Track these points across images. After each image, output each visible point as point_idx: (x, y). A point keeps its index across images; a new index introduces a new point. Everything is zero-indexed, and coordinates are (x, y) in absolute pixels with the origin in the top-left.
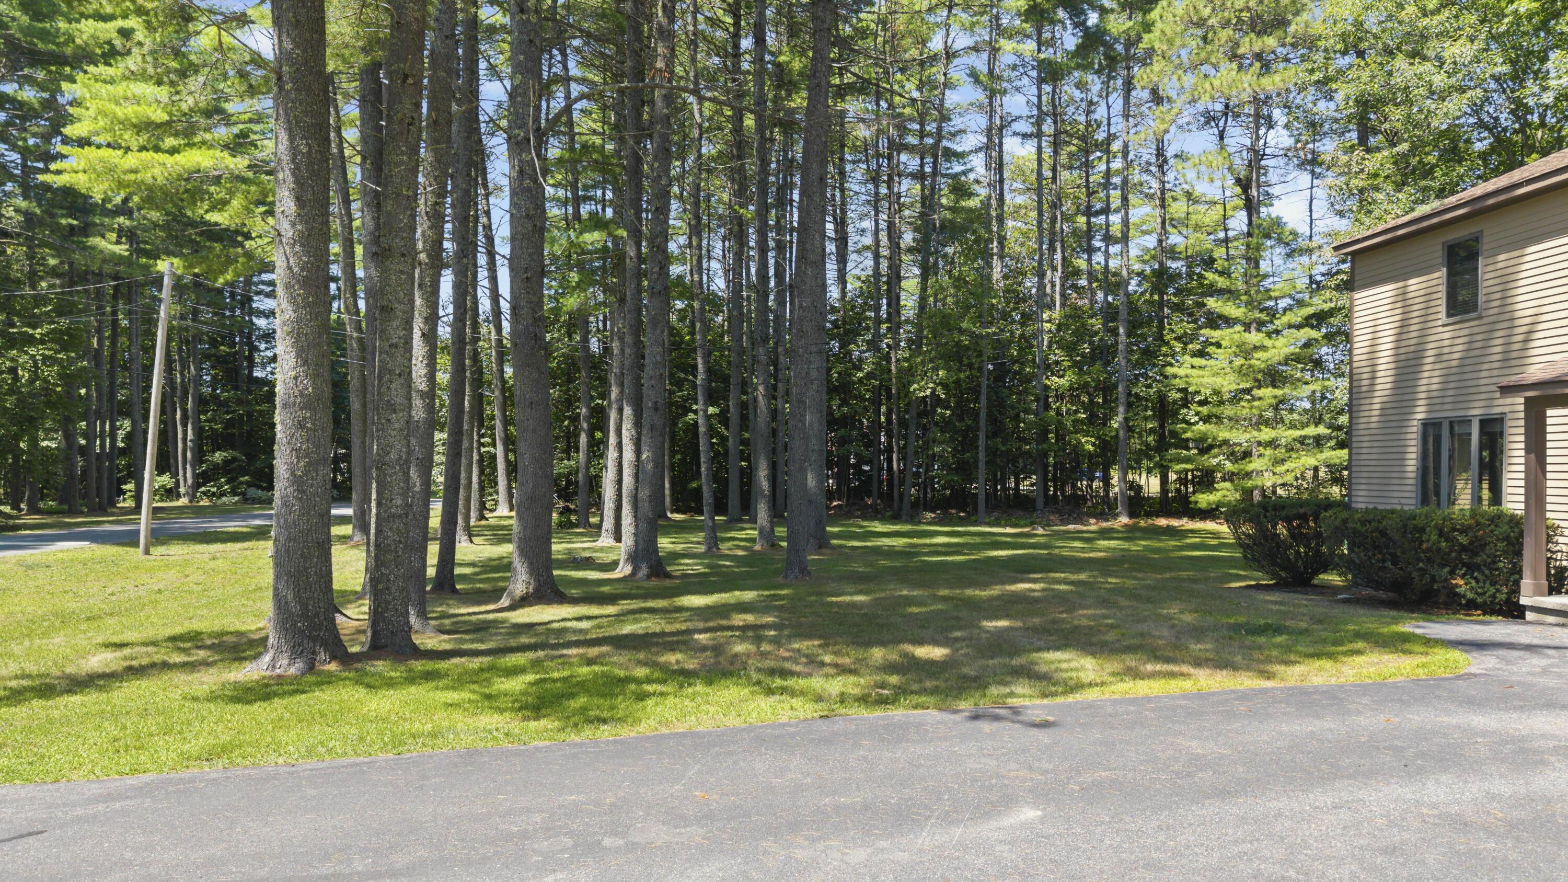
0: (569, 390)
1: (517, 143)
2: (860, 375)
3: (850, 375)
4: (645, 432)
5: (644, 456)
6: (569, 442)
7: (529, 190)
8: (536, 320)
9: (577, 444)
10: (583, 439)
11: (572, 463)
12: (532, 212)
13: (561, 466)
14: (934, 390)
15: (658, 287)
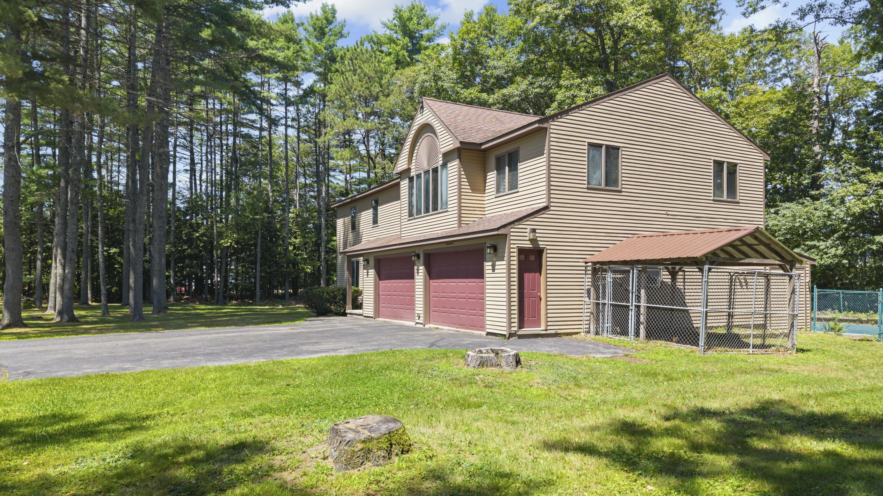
0: (31, 238)
1: (9, 148)
2: (197, 235)
3: (192, 235)
4: (67, 261)
5: (67, 271)
6: (30, 266)
7: (13, 166)
8: (15, 217)
9: (35, 267)
10: (39, 263)
11: (32, 276)
12: (15, 175)
13: (27, 278)
14: (231, 243)
15: (75, 201)
